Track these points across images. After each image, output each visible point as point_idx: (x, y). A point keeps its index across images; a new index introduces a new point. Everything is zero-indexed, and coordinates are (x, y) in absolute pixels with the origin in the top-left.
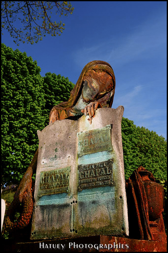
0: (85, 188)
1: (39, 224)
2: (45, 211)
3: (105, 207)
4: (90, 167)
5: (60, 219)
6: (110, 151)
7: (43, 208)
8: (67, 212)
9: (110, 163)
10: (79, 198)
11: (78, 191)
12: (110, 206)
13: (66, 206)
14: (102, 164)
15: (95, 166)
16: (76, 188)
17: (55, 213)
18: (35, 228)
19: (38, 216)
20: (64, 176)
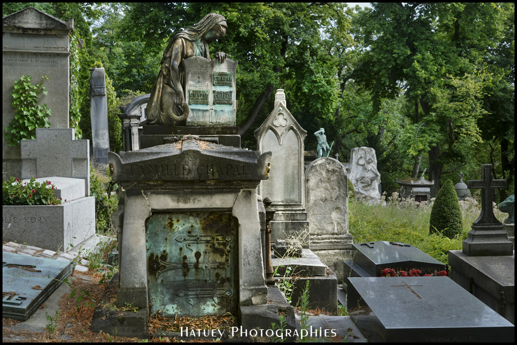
0: (218, 103)
1: (191, 118)
2: (194, 112)
3: (227, 114)
4: (221, 93)
5: (204, 117)
6: (231, 86)
7: (192, 110)
8: (207, 114)
9: (231, 92)
10: (214, 107)
11: (214, 104)
12: (230, 113)
13: (207, 110)
14: (227, 92)
15: (224, 93)
16: (212, 102)
17: (200, 113)
18: (189, 120)
19: (191, 114)
20: (206, 94)
